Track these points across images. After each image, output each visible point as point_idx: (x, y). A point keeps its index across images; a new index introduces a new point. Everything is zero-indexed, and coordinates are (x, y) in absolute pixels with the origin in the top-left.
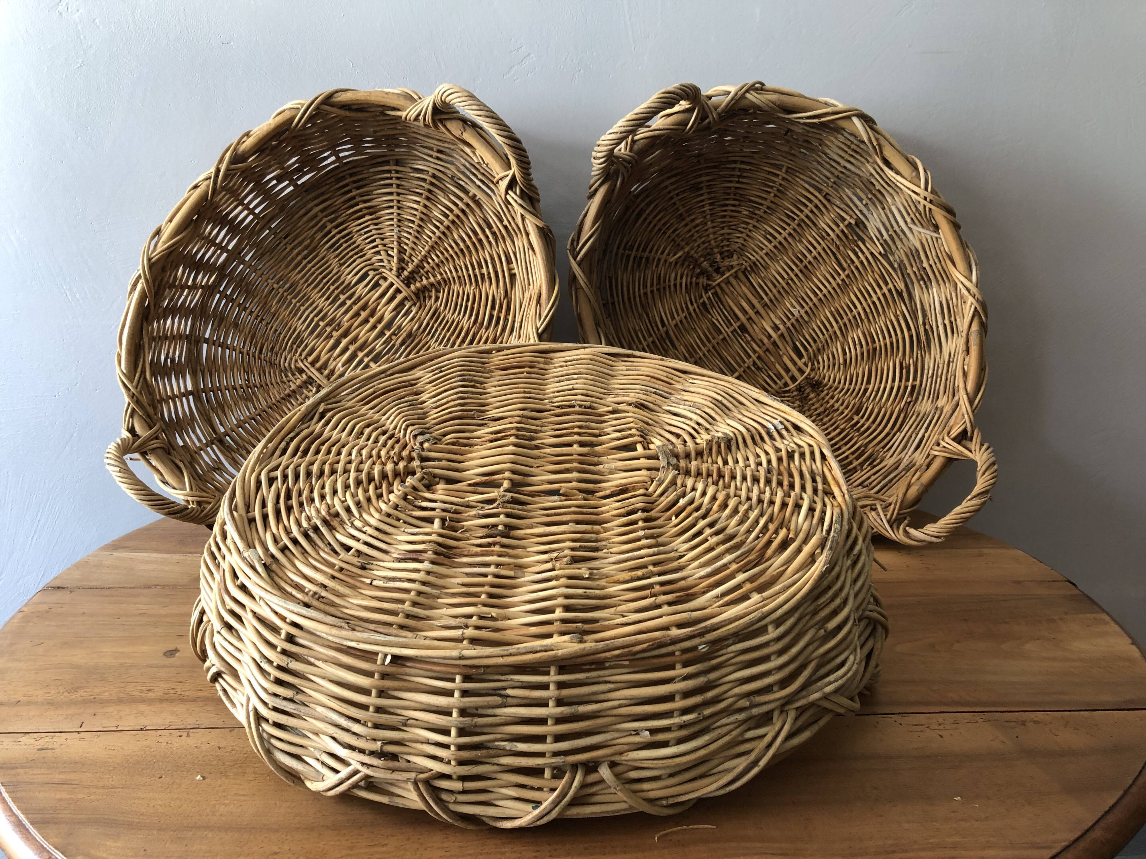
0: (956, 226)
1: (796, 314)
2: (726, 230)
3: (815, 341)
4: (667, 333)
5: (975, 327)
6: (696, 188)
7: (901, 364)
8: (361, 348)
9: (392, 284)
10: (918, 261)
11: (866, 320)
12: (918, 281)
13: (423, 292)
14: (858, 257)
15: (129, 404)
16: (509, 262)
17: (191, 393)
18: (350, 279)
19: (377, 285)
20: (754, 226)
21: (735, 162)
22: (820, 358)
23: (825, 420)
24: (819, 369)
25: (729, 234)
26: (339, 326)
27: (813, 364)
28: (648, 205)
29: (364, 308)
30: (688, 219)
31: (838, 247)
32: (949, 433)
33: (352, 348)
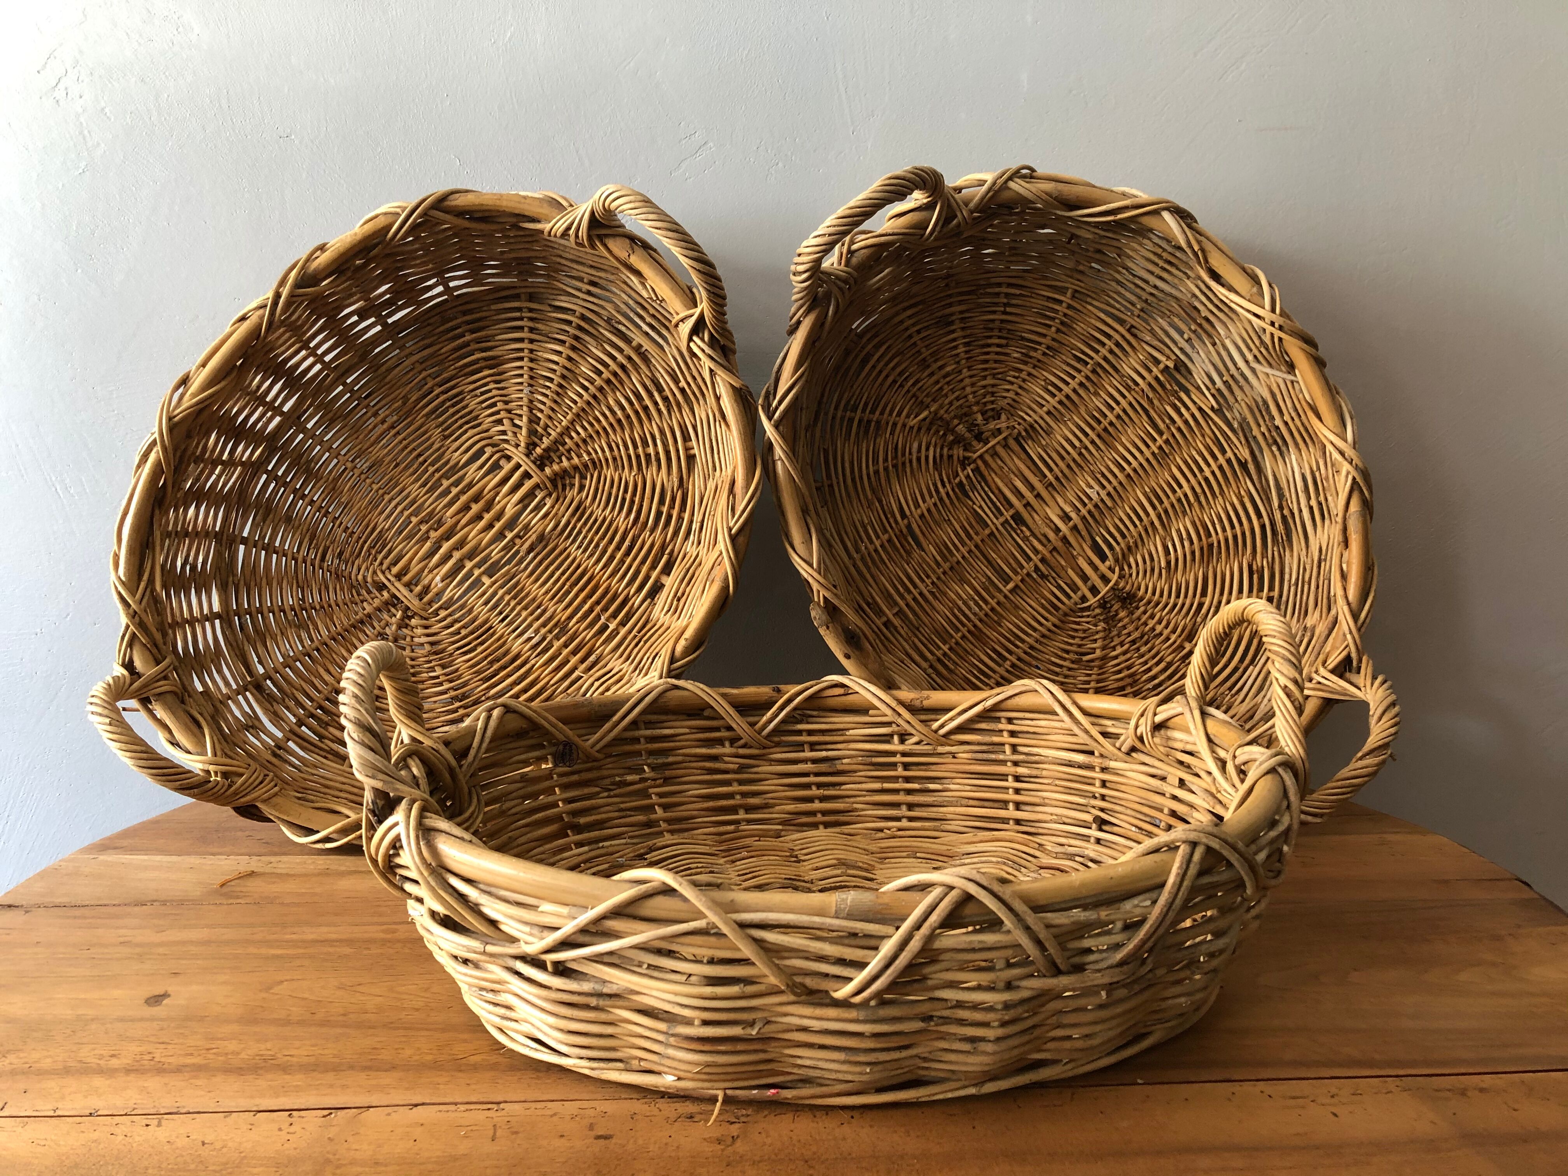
0: (1319, 363)
1: (1094, 496)
2: (989, 381)
3: (1123, 536)
4: (909, 526)
5: (1354, 506)
6: (945, 322)
7: (1250, 567)
8: (470, 556)
9: (518, 466)
10: (1267, 418)
11: (1196, 505)
12: (1269, 446)
13: (563, 478)
14: (1181, 415)
15: (127, 627)
16: (686, 438)
17: (218, 615)
18: (457, 457)
19: (496, 467)
20: (1029, 374)
21: (999, 285)
22: (1132, 560)
23: (1143, 649)
24: (1131, 575)
25: (993, 386)
26: (440, 523)
27: (1122, 569)
28: (877, 347)
29: (476, 499)
30: (935, 366)
31: (1150, 401)
32: (1324, 663)
33: (457, 555)
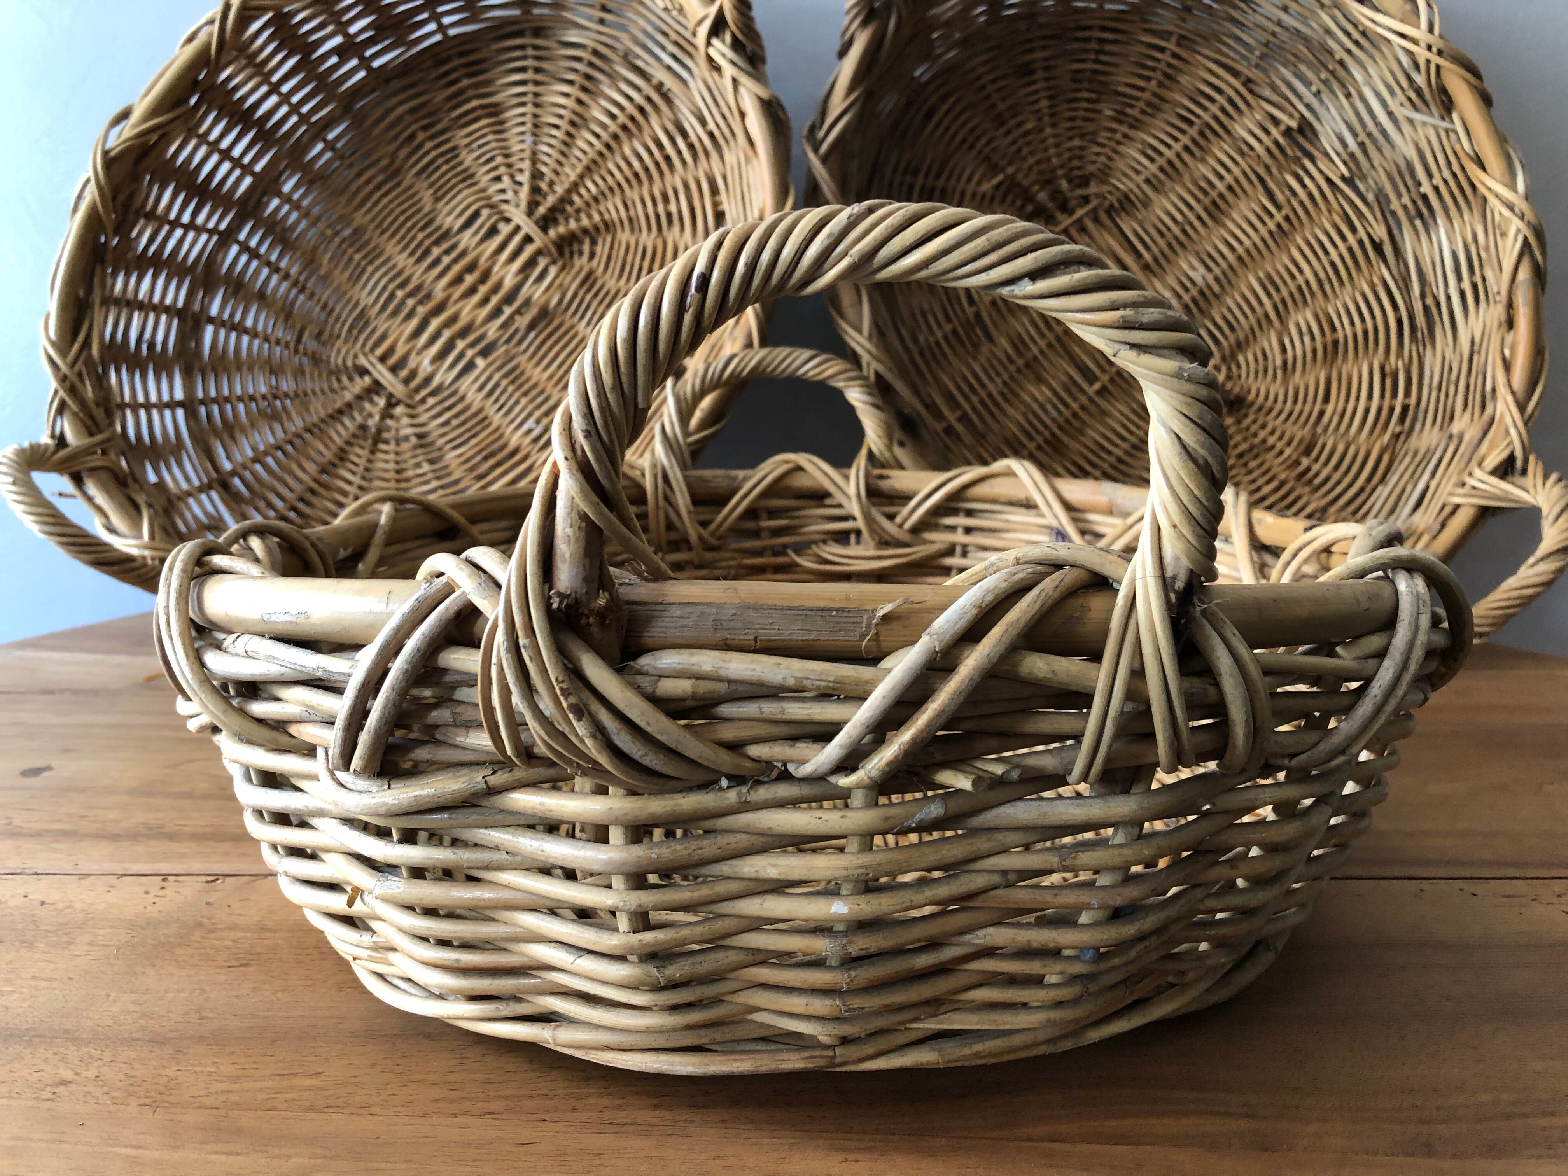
0: (1486, 99)
1: (1199, 280)
2: (1077, 142)
3: (1232, 328)
4: (978, 315)
5: (1524, 274)
6: (1026, 71)
7: (1382, 369)
8: (463, 333)
9: (518, 228)
10: (1410, 183)
11: (1319, 294)
12: (1411, 221)
13: (570, 244)
14: (1304, 186)
15: (56, 392)
16: (714, 191)
17: (180, 404)
18: (450, 220)
19: (493, 231)
20: (1125, 136)
21: (1090, 28)
22: (1241, 359)
23: (1253, 464)
24: (1239, 376)
25: (1082, 148)
26: (428, 296)
27: (1229, 369)
28: (944, 98)
29: (471, 268)
30: (1012, 123)
31: (1268, 168)
32: (1480, 465)
33: (447, 334)
